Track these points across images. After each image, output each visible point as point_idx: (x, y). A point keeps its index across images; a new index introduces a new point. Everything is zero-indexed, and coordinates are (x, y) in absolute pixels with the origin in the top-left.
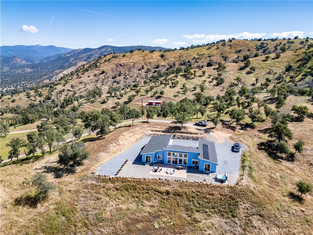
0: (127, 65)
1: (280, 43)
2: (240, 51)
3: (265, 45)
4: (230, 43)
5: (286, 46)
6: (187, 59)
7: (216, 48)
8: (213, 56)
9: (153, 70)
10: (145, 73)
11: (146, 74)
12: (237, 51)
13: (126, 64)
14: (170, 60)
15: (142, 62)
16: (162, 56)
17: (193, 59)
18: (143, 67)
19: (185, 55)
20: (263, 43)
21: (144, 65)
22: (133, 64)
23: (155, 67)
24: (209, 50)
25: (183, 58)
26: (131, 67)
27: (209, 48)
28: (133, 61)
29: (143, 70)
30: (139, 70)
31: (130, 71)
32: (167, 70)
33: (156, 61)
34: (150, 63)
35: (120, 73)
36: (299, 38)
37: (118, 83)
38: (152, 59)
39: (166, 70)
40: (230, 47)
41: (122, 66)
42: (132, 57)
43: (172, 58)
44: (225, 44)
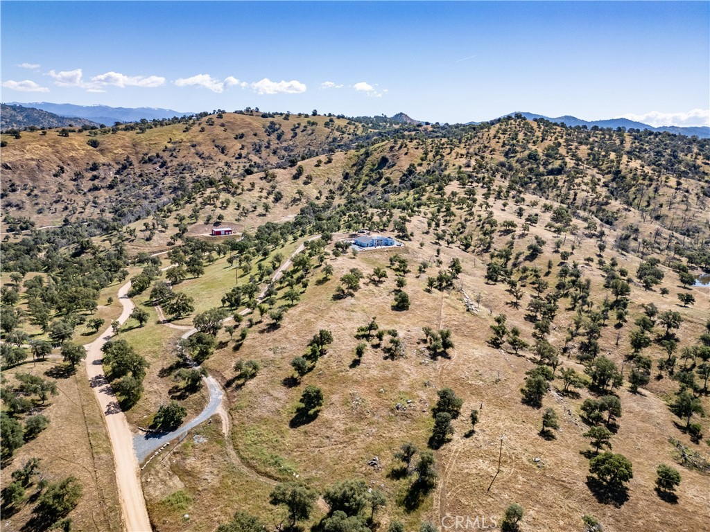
0: (22, 167)
1: (299, 124)
2: (242, 136)
3: (277, 126)
4: (221, 121)
5: (308, 129)
6: (150, 150)
7: (200, 129)
8: (200, 144)
9: (89, 175)
10: (73, 183)
11: (76, 183)
12: (237, 136)
13: (18, 163)
14: (115, 152)
15: (55, 158)
16: (94, 144)
17: (164, 151)
18: (62, 169)
19: (145, 143)
20: (272, 123)
21: (62, 165)
22: (34, 162)
23: (89, 168)
24: (187, 133)
25: (142, 148)
26: (32, 170)
27: (187, 130)
28: (34, 157)
29: (63, 175)
30: (55, 175)
31: (34, 179)
32: (118, 173)
33: (86, 155)
34: (73, 159)
35: (13, 185)
36: (318, 114)
37: (20, 208)
38: (74, 150)
39: (116, 174)
40: (223, 128)
41: (10, 169)
42: (28, 148)
43: (117, 148)
44: (213, 122)
